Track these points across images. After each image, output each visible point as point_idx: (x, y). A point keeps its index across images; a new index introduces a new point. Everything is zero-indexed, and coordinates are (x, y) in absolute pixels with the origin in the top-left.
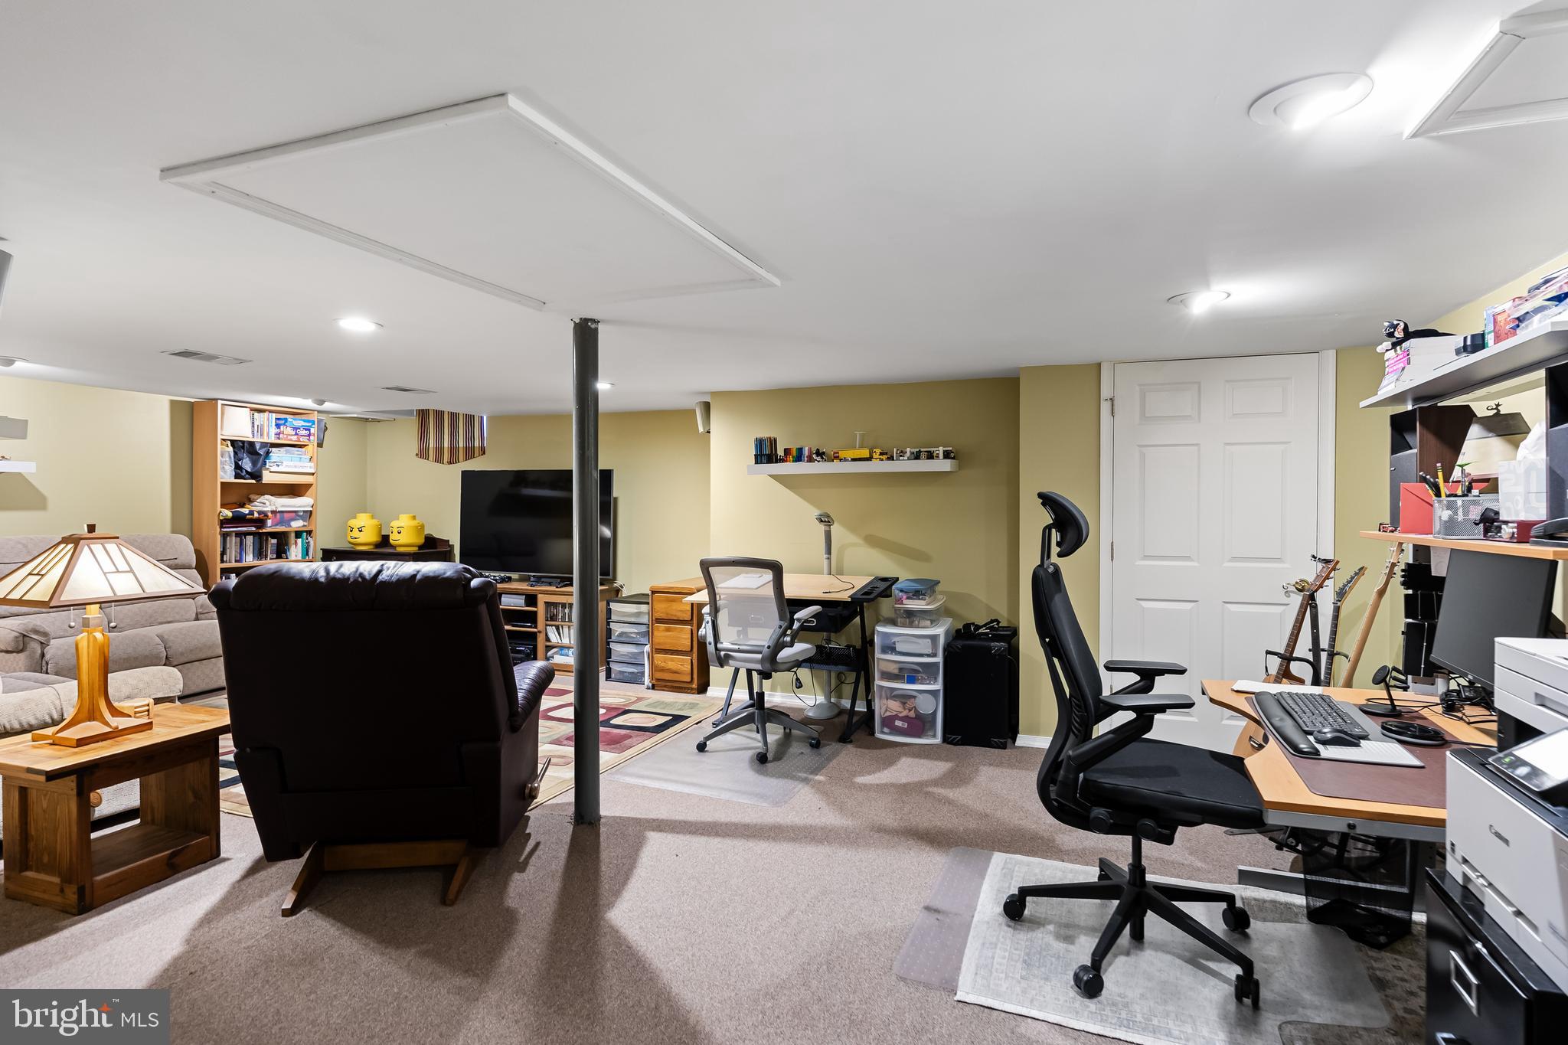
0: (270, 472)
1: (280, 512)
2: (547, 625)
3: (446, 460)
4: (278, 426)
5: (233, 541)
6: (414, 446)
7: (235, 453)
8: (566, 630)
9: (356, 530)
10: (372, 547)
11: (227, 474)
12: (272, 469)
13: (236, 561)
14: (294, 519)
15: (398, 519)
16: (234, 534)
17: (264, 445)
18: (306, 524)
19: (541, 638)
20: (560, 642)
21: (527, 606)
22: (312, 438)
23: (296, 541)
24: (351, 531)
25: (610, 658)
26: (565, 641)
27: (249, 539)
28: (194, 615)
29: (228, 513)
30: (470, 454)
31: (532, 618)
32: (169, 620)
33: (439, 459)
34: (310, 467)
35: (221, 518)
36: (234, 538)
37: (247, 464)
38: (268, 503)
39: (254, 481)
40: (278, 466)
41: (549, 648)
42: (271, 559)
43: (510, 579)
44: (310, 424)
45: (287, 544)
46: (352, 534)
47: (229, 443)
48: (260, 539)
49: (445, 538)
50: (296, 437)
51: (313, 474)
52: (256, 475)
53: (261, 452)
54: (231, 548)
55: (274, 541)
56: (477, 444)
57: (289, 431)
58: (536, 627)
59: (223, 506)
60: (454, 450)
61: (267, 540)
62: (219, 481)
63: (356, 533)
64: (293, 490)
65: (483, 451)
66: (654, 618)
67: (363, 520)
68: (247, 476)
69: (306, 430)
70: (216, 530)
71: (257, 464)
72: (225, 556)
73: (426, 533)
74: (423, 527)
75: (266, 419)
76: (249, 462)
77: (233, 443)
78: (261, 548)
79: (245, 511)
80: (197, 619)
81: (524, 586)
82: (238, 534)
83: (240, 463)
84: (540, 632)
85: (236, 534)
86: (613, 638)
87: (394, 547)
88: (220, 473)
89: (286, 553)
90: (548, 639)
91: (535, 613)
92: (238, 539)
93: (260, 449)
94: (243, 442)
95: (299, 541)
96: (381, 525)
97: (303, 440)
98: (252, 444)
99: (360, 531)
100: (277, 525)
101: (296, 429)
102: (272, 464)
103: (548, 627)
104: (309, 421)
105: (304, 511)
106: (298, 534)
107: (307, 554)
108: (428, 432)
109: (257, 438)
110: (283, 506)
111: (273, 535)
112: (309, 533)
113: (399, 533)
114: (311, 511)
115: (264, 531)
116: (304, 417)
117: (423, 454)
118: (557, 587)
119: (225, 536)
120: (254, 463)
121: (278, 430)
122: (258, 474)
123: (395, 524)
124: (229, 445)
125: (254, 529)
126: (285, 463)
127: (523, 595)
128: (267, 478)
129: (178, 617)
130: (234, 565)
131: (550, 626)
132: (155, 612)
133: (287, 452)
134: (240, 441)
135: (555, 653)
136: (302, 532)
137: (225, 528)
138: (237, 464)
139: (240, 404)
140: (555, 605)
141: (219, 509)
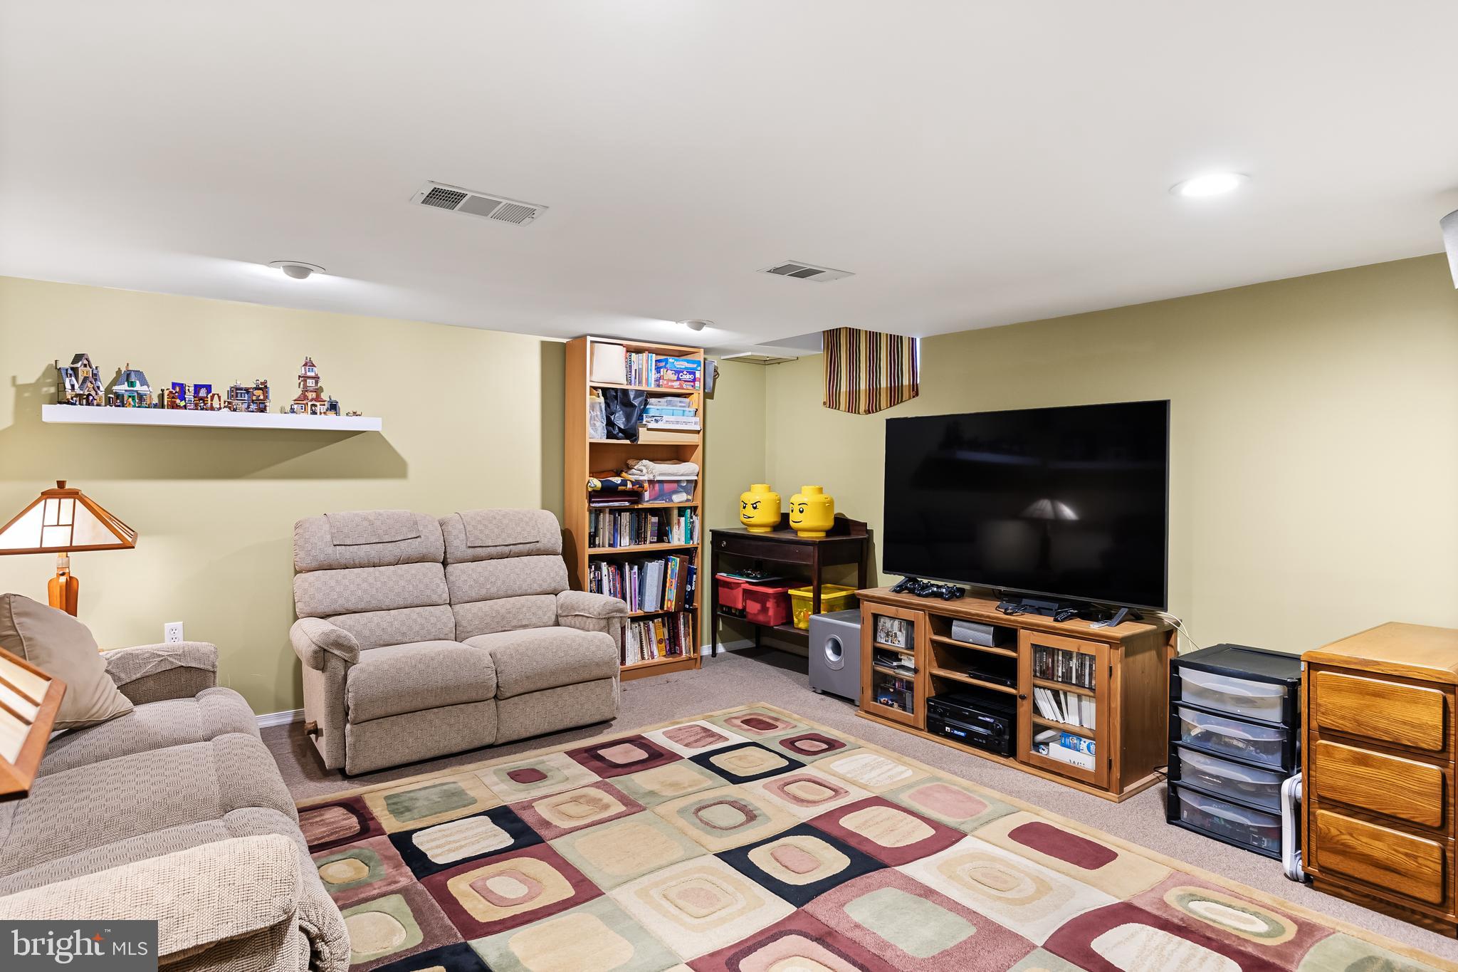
0: (648, 429)
1: (659, 482)
2: (1035, 686)
3: (863, 407)
4: (658, 370)
5: (606, 519)
6: (821, 393)
7: (607, 405)
8: (1072, 700)
9: (749, 507)
10: (768, 529)
11: (596, 433)
12: (650, 426)
13: (610, 545)
14: (676, 492)
15: (800, 492)
16: (607, 510)
17: (639, 393)
18: (690, 497)
19: (1024, 709)
20: (1061, 720)
21: (997, 646)
22: (697, 384)
23: (679, 520)
24: (744, 508)
25: (1179, 778)
26: (1072, 720)
27: (626, 517)
28: (553, 617)
29: (597, 483)
30: (896, 396)
31: (1007, 670)
32: (524, 623)
33: (853, 408)
34: (696, 423)
35: (590, 489)
36: (607, 515)
37: (620, 421)
38: (646, 471)
39: (628, 442)
40: (657, 421)
41: (1039, 729)
42: (651, 543)
43: (961, 594)
44: (695, 366)
45: (669, 524)
46: (745, 512)
47: (600, 392)
48: (638, 516)
49: (862, 520)
50: (678, 383)
51: (698, 432)
52: (631, 434)
53: (636, 403)
54: (603, 528)
55: (655, 519)
56: (906, 382)
57: (670, 375)
58: (1014, 686)
59: (593, 474)
60: (874, 393)
61: (646, 518)
62: (588, 441)
63: (749, 511)
64: (677, 454)
65: (915, 391)
66: (1314, 724)
67: (758, 493)
68: (620, 434)
69: (690, 373)
70: (584, 505)
71: (631, 420)
72: (597, 538)
73: (836, 512)
74: (831, 503)
75: (645, 361)
76: (622, 416)
77: (605, 391)
78: (639, 528)
79: (617, 480)
80: (557, 624)
81: (990, 609)
82: (613, 511)
83: (612, 417)
84: (1023, 698)
85: (610, 510)
86: (1186, 739)
87: (795, 532)
88: (589, 430)
89: (667, 536)
90: (1036, 710)
91: (1014, 662)
92: (612, 516)
93: (634, 398)
94: (616, 390)
95: (682, 519)
96: (780, 500)
97: (687, 388)
98: (625, 392)
99: (755, 508)
100: (655, 499)
101: (678, 372)
102: (649, 419)
103: (1037, 690)
104: (694, 362)
105: (688, 481)
106: (681, 511)
107: (692, 538)
108: (839, 372)
109: (635, 385)
110: (661, 475)
111: (654, 512)
112: (694, 509)
113: (801, 512)
114: (696, 480)
115: (640, 506)
116: (689, 357)
117: (832, 402)
118: (1056, 620)
119: (596, 513)
120: (628, 417)
121: (658, 375)
122: (633, 432)
123: (796, 499)
124: (601, 395)
125: (627, 504)
126: (665, 418)
127: (992, 626)
128: (645, 437)
129: (534, 620)
130: (607, 550)
131: (1040, 687)
132: (509, 613)
133: (669, 403)
134: (613, 389)
135: (1053, 739)
136: (685, 508)
137: (594, 502)
138: (608, 419)
139: (612, 340)
140: (1052, 652)
141: (588, 478)
